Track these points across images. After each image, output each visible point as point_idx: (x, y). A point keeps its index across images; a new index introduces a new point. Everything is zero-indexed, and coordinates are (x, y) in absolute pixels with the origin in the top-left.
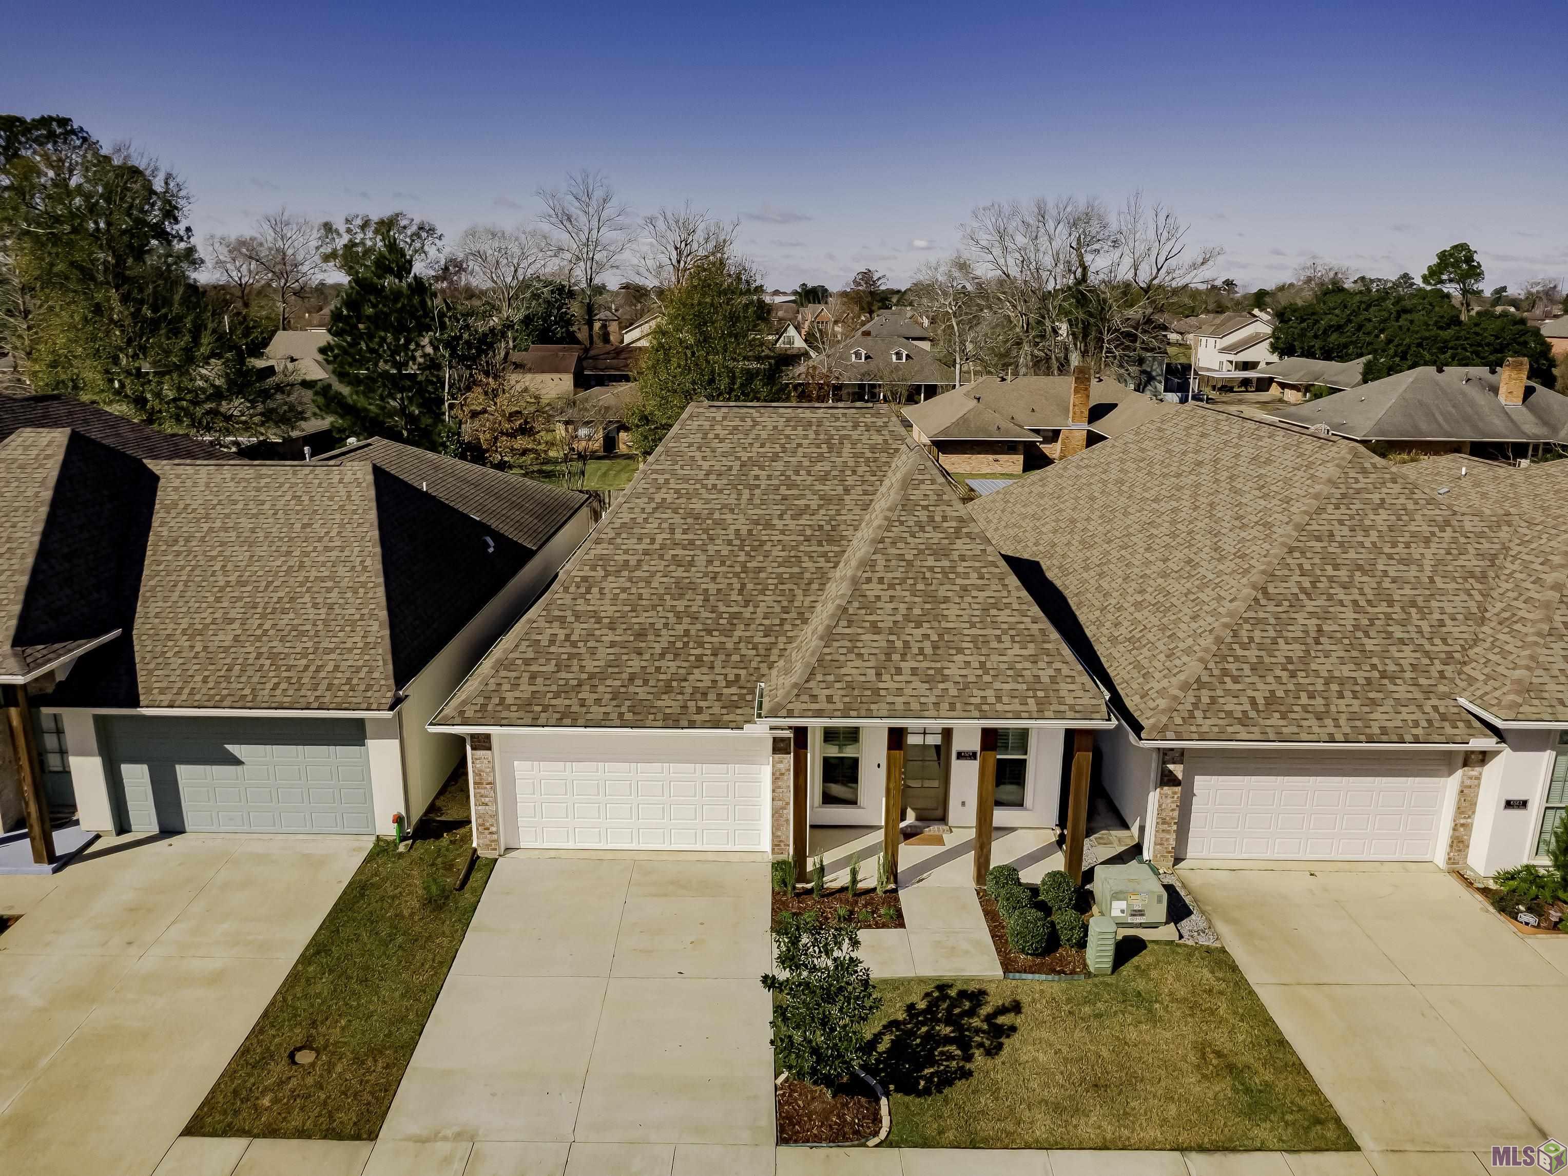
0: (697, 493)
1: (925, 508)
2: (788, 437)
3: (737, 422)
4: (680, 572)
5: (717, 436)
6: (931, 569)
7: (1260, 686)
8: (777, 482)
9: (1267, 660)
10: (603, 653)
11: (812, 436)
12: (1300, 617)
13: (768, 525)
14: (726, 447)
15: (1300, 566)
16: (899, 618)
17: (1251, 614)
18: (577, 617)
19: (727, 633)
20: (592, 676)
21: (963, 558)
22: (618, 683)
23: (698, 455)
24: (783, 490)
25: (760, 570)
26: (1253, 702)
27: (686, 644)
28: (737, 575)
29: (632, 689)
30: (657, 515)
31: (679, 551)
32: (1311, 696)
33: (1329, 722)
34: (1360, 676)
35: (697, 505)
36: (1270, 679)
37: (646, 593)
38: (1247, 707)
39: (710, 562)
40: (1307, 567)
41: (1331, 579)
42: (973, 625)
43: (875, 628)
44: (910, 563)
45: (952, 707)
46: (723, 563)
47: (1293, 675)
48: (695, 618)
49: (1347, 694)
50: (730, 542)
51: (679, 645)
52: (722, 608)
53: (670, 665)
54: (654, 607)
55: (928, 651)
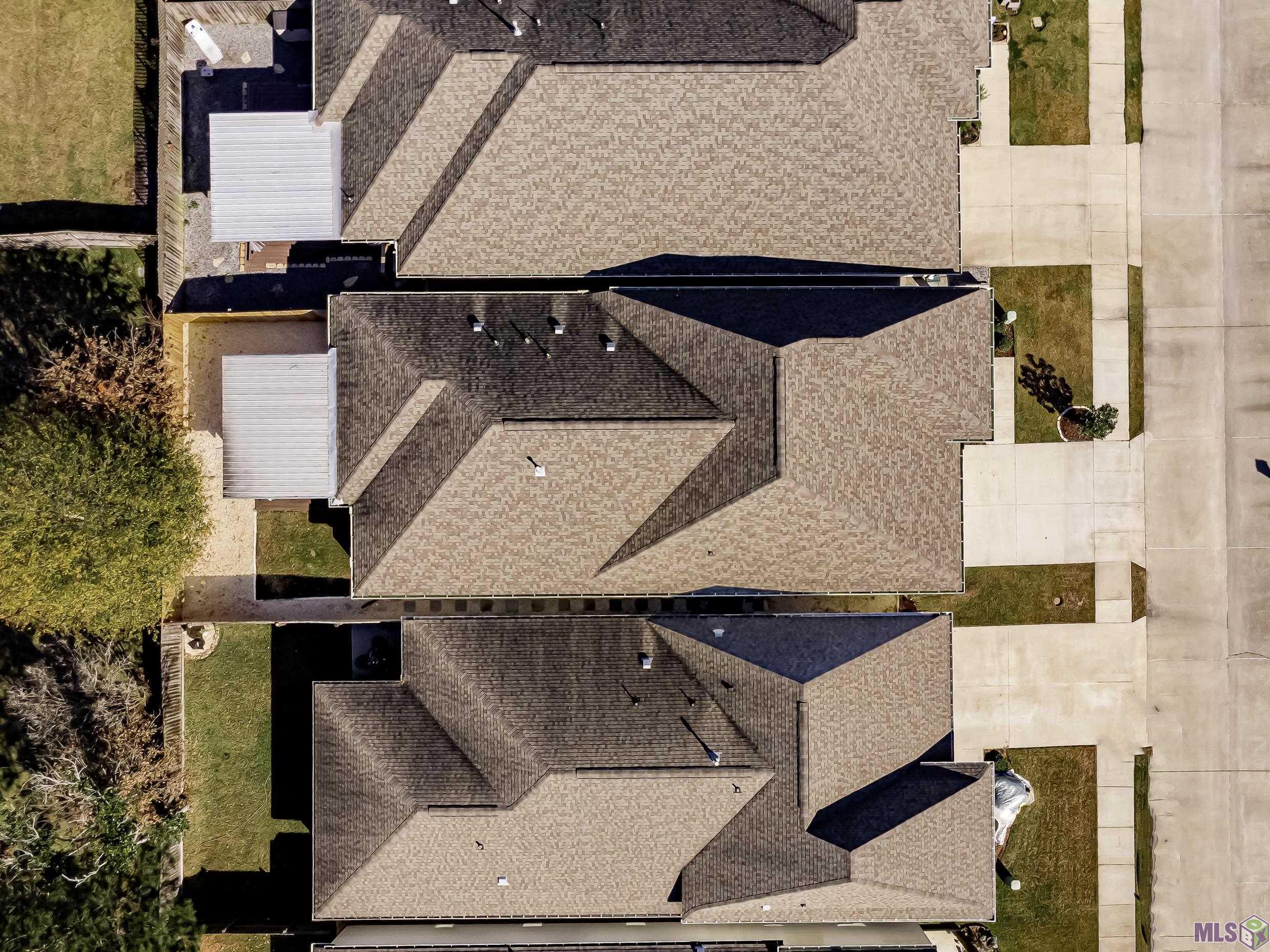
8: (838, 427)
11: (806, 401)
31: (882, 482)
39: (887, 466)
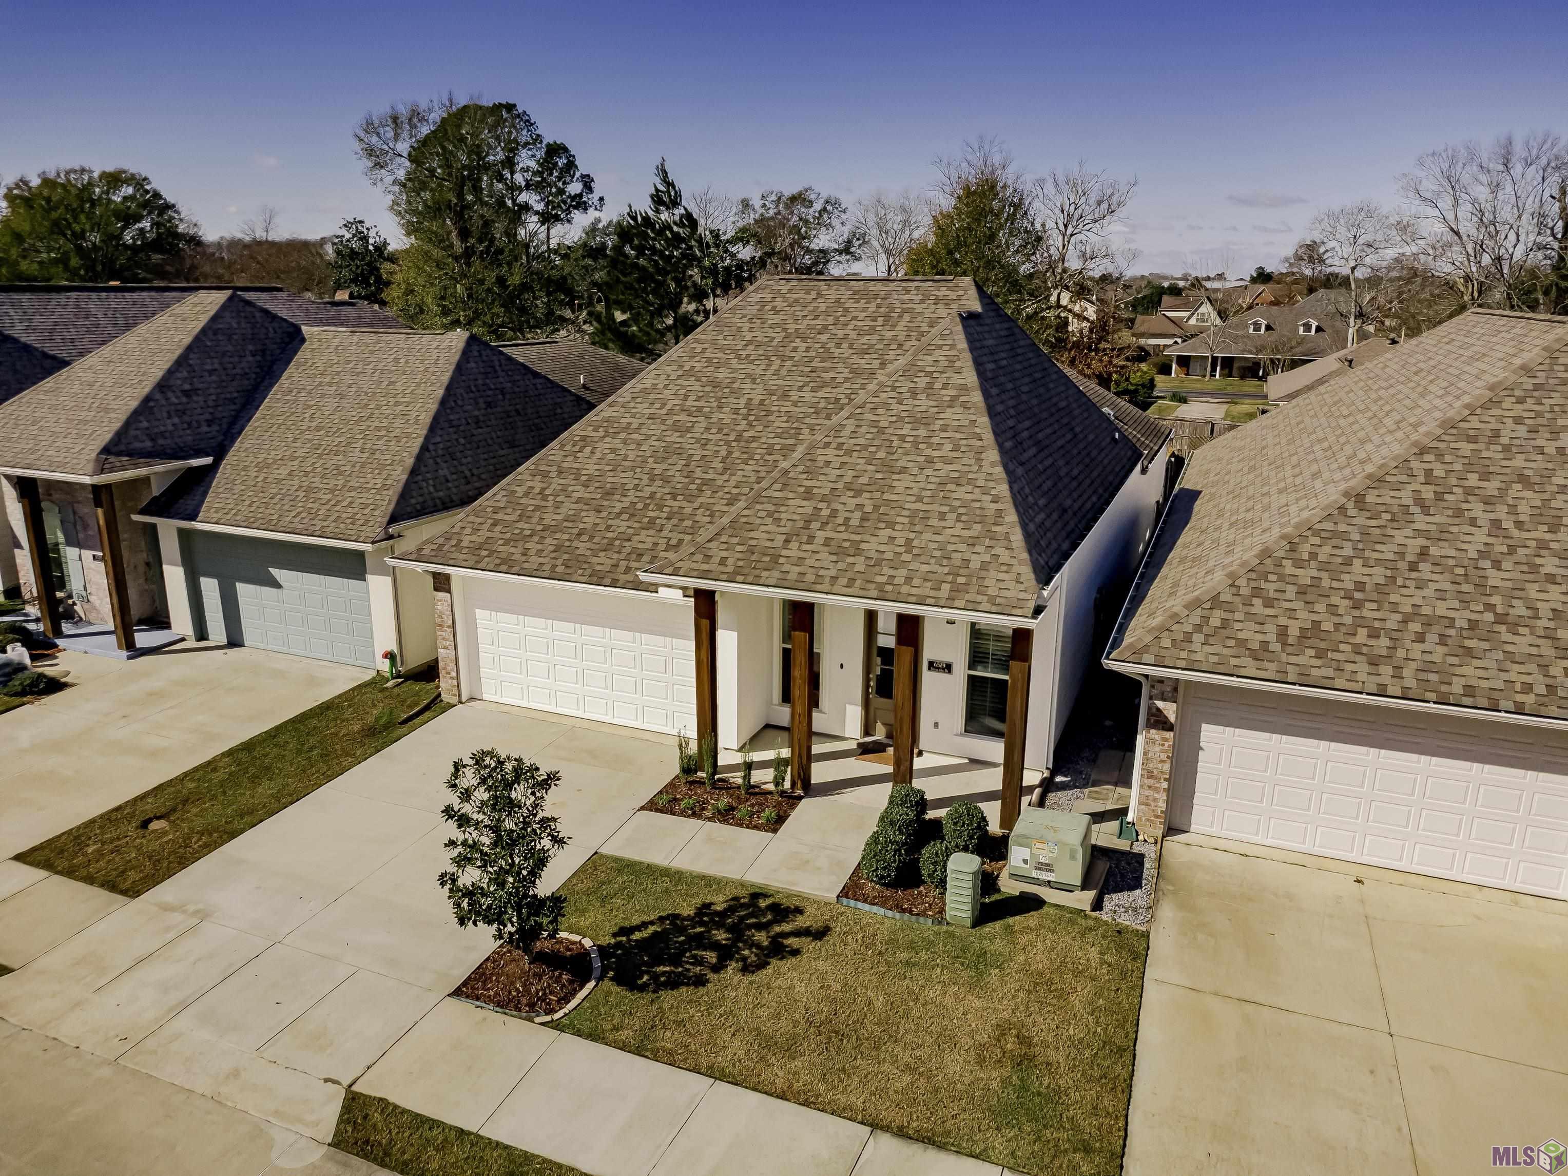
0: (727, 363)
1: (929, 374)
2: (846, 310)
3: (801, 295)
4: (675, 437)
5: (774, 308)
6: (902, 438)
7: (1302, 614)
8: (813, 354)
9: (1326, 583)
10: (567, 508)
12: (1400, 536)
13: (785, 396)
14: (777, 319)
15: (1429, 473)
16: (840, 485)
17: (1329, 526)
18: (560, 472)
19: (690, 498)
20: (546, 528)
21: (944, 429)
22: (566, 537)
23: (747, 326)
24: (816, 363)
25: (754, 439)
26: (1283, 632)
27: (646, 506)
28: (728, 443)
29: (575, 544)
30: (678, 382)
31: (683, 417)
32: (1374, 634)
33: (1386, 670)
34: (1461, 619)
35: (723, 374)
36: (1321, 607)
37: (632, 455)
38: (1271, 637)
40: (1439, 472)
41: (1469, 492)
42: (919, 499)
43: (808, 494)
44: (881, 431)
45: (851, 582)
46: (720, 430)
47: (1358, 605)
48: (666, 481)
49: (1432, 638)
50: (736, 412)
51: (640, 506)
52: (698, 473)
53: (622, 525)
54: (633, 469)
55: (855, 522)
